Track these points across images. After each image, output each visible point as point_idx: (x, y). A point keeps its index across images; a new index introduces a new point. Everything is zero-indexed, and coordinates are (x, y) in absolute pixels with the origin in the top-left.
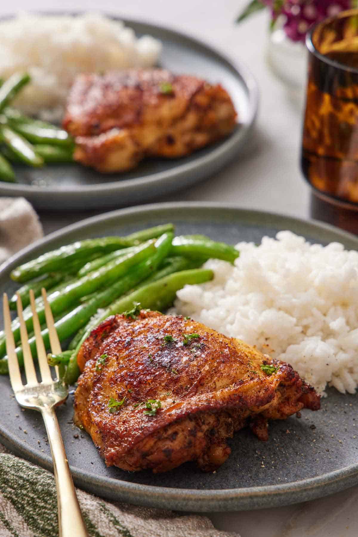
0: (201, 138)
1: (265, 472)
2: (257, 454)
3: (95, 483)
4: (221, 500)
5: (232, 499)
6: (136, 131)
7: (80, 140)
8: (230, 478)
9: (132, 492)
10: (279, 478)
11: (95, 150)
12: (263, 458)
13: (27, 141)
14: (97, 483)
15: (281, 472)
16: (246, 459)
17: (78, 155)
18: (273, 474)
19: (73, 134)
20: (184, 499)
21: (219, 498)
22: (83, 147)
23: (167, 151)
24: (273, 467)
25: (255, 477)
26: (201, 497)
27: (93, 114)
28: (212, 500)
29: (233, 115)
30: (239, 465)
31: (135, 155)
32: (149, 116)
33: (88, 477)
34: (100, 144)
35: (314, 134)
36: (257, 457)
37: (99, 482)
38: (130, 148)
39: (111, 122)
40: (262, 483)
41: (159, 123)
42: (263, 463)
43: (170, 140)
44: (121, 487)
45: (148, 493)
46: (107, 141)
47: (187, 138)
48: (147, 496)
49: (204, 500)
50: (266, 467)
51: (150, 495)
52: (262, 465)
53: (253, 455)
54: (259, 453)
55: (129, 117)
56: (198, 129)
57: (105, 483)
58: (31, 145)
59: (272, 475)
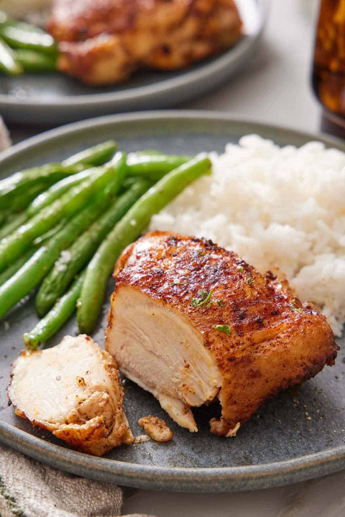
0: (201, 49)
1: (314, 425)
2: (296, 403)
3: (127, 474)
4: (287, 473)
5: (301, 470)
6: (128, 39)
7: (65, 47)
8: (277, 439)
9: (177, 480)
10: (335, 431)
11: (81, 58)
12: (304, 408)
13: (7, 45)
14: (130, 474)
15: (333, 423)
16: (285, 411)
17: (63, 64)
18: (325, 426)
19: (57, 39)
20: (243, 479)
21: (285, 471)
22: (68, 55)
23: (163, 62)
24: (321, 418)
25: (306, 434)
26: (264, 474)
27: (81, 18)
28: (278, 474)
29: (238, 24)
30: (281, 421)
31: (126, 66)
32: (143, 21)
33: (117, 468)
34: (86, 52)
35: (327, 45)
36: (297, 407)
37: (132, 472)
38: (120, 58)
39: (99, 27)
40: (316, 439)
41: (154, 30)
42: (307, 414)
43: (166, 50)
44: (163, 475)
45: (197, 479)
46: (94, 49)
47: (185, 48)
48: (197, 481)
49: (267, 476)
50: (313, 418)
51: (200, 480)
52: (308, 416)
53: (292, 405)
54: (298, 402)
55: (120, 22)
56: (198, 37)
57: (140, 473)
58: (11, 50)
59: (324, 428)
